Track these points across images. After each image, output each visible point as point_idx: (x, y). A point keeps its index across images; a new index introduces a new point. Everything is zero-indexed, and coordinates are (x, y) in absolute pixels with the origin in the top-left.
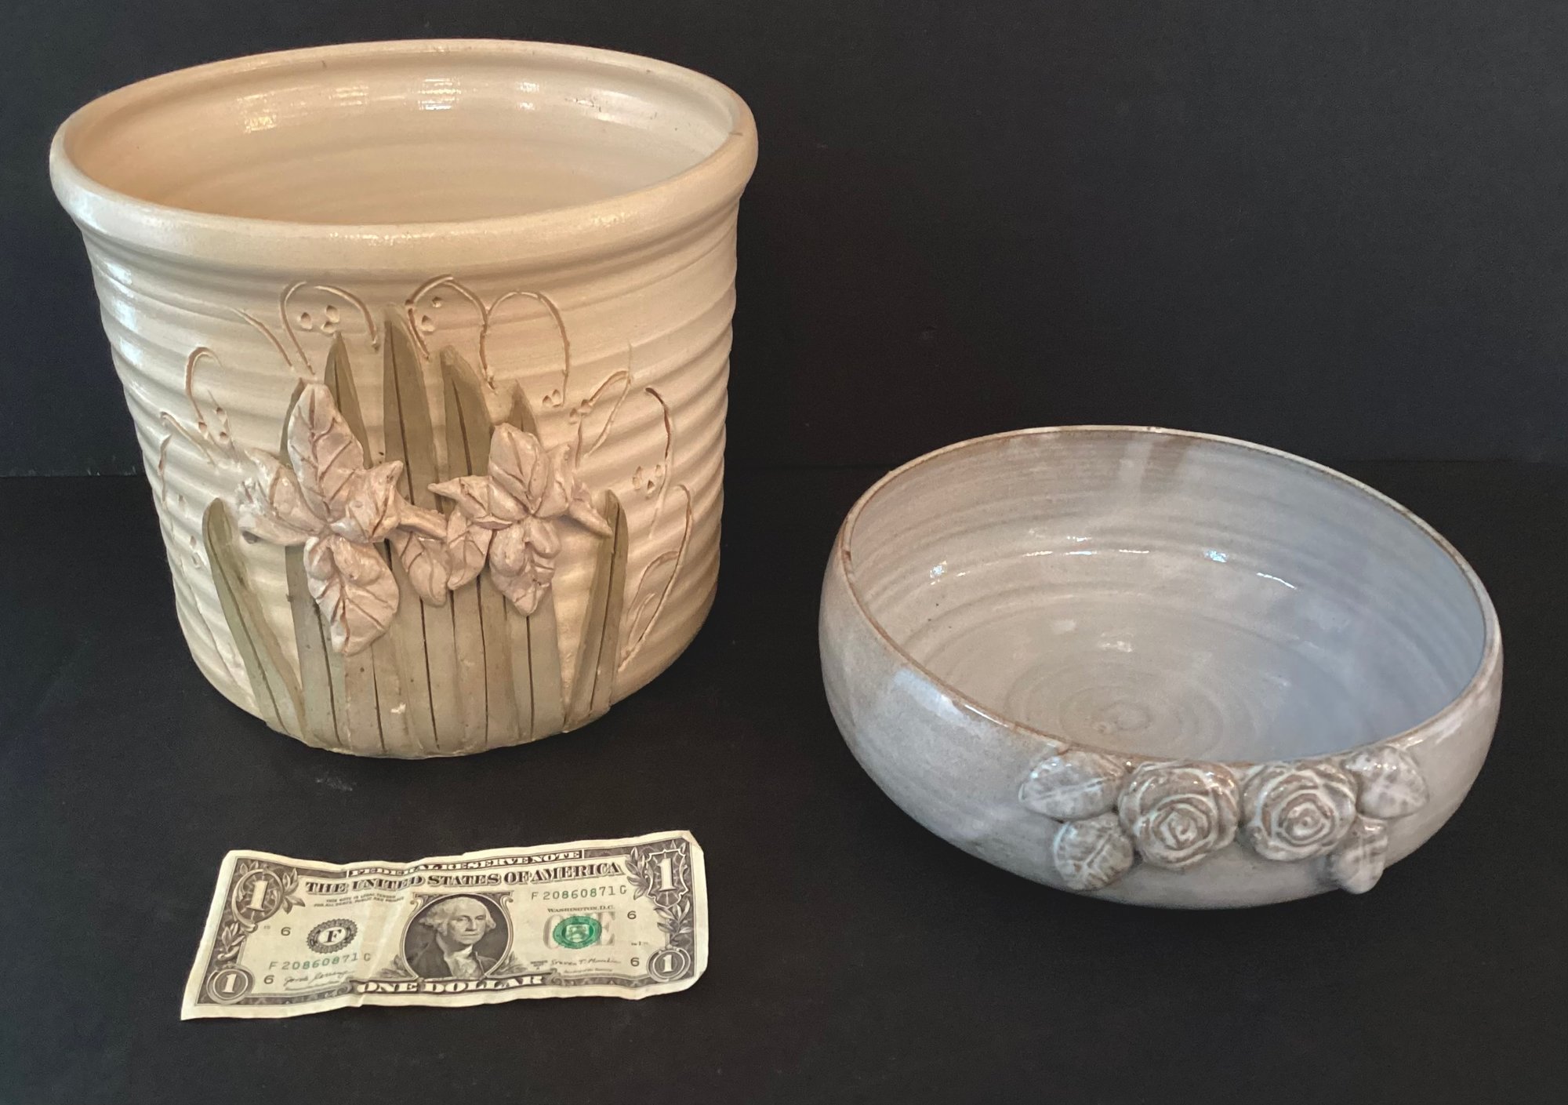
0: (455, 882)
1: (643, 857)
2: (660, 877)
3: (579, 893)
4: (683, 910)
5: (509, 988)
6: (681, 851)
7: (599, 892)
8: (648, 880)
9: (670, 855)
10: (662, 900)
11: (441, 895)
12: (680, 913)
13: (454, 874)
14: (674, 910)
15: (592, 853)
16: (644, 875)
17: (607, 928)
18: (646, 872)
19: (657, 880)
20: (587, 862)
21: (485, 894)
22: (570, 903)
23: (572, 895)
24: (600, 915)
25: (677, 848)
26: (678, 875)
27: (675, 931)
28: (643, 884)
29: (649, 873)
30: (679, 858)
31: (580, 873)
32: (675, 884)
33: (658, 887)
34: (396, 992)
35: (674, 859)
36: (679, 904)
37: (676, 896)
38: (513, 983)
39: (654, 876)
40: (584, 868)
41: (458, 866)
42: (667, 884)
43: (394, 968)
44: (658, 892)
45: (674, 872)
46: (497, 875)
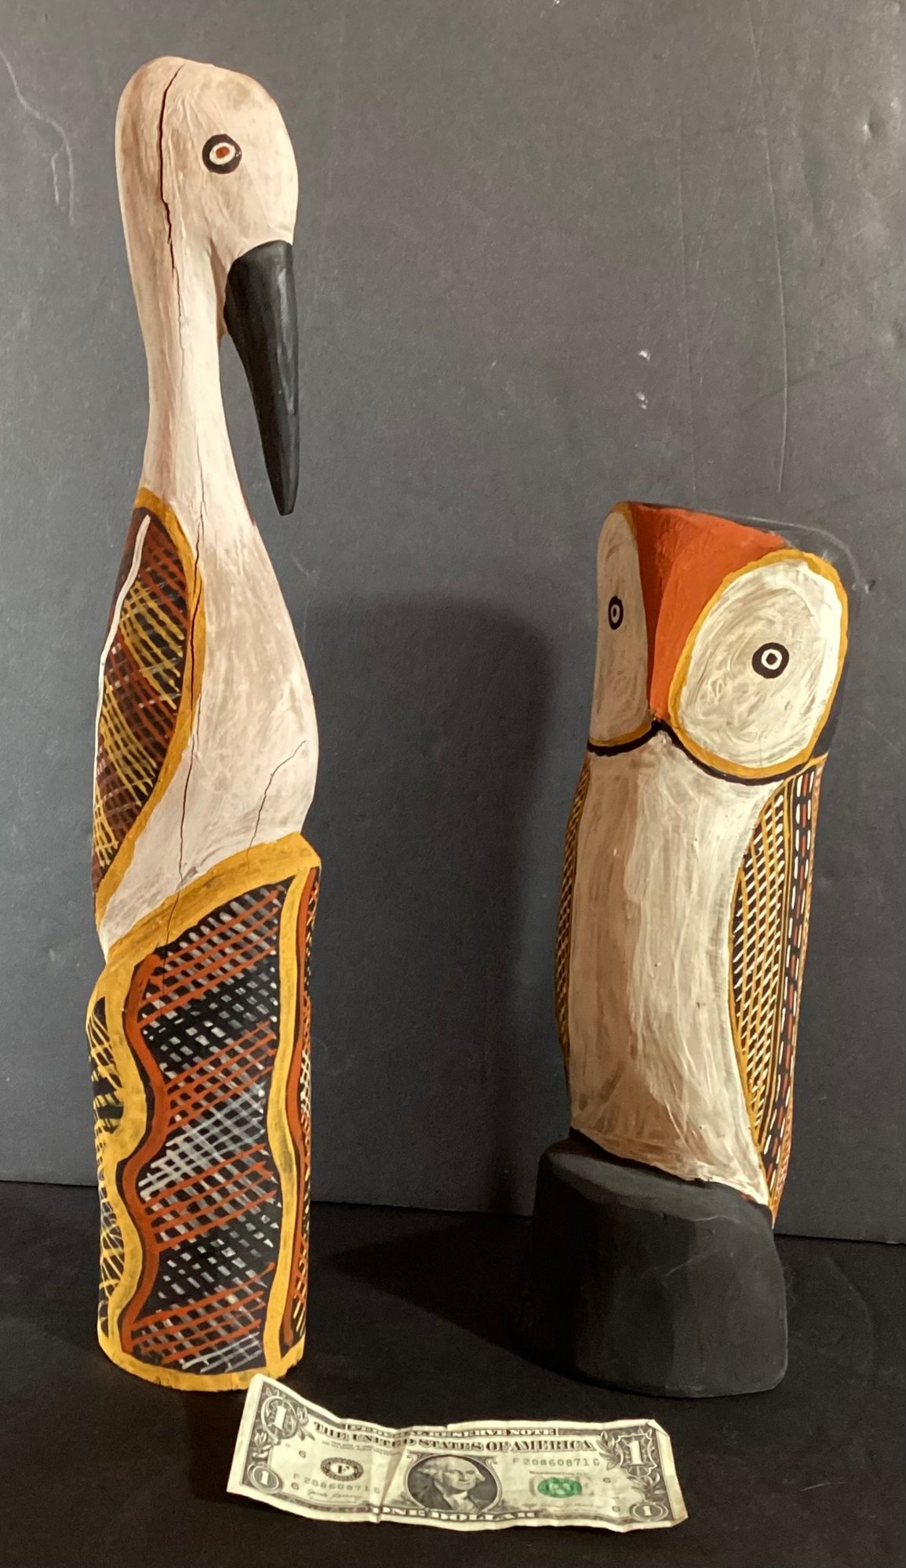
0: (443, 1446)
1: (613, 1439)
2: (630, 1454)
3: (556, 1462)
4: (654, 1479)
5: (505, 1519)
6: (648, 1435)
7: (575, 1463)
8: (619, 1456)
9: (638, 1438)
10: (632, 1472)
11: (432, 1454)
12: (651, 1482)
13: (441, 1440)
14: (646, 1479)
15: (565, 1432)
16: (615, 1452)
17: (586, 1485)
18: (616, 1450)
19: (627, 1457)
20: (562, 1439)
21: (472, 1456)
22: (548, 1468)
23: (550, 1463)
24: (578, 1478)
25: (645, 1432)
26: (647, 1454)
27: (649, 1492)
28: (614, 1458)
29: (621, 1453)
30: (647, 1441)
31: (555, 1446)
32: (645, 1461)
33: (629, 1462)
34: (407, 1514)
35: (643, 1441)
36: (649, 1476)
37: (646, 1469)
38: (508, 1516)
39: (625, 1454)
40: (559, 1443)
41: (444, 1434)
42: (637, 1460)
43: (401, 1499)
44: (629, 1466)
45: (643, 1451)
46: (479, 1443)
